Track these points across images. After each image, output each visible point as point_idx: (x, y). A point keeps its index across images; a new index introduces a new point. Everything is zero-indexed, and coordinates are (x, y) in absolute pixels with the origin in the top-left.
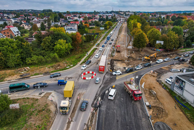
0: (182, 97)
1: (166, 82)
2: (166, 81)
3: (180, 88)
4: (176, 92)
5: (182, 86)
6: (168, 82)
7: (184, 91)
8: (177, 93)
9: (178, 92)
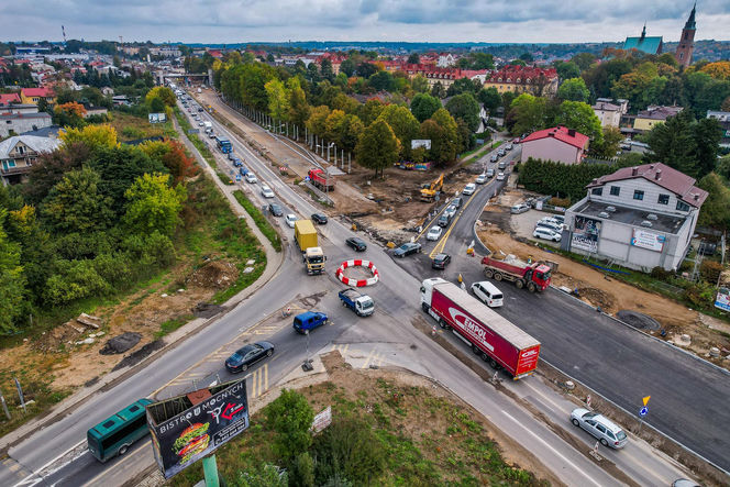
0: (597, 256)
1: (538, 237)
2: (536, 234)
3: (589, 238)
4: (578, 252)
5: (594, 233)
6: (542, 235)
7: (602, 242)
8: (584, 253)
9: (586, 248)
